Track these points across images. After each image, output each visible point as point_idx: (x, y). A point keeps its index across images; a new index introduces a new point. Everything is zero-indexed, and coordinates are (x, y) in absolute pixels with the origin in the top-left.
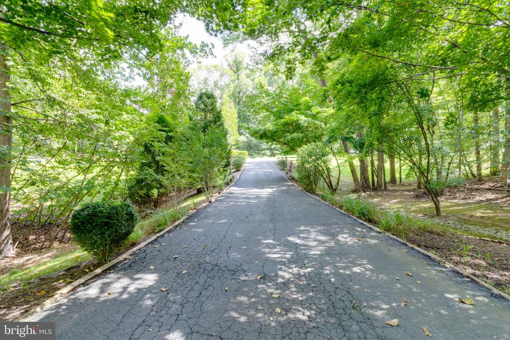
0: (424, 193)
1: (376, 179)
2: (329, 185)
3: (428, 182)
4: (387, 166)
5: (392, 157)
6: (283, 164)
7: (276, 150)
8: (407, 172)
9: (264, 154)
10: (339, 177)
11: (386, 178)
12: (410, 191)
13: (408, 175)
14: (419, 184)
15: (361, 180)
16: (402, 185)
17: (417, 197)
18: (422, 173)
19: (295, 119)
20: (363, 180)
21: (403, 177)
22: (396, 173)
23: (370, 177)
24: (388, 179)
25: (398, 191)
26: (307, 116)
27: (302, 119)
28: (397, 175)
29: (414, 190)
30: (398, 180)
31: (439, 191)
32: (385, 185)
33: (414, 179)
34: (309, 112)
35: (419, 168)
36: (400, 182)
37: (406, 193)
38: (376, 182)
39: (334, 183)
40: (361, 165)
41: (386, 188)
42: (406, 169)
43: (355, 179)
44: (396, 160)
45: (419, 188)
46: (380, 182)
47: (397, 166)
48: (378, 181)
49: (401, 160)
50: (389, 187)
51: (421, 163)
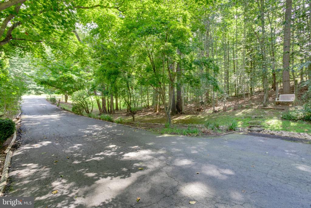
0: (130, 114)
1: (109, 108)
2: (87, 112)
3: (130, 108)
4: (114, 102)
5: (116, 97)
6: (53, 101)
7: (41, 90)
8: (123, 104)
9: (30, 93)
10: (92, 108)
11: (114, 108)
12: (124, 113)
13: (124, 106)
14: (128, 110)
15: (103, 108)
16: (121, 111)
17: (127, 115)
18: (128, 105)
19: (70, 76)
20: (104, 109)
21: (122, 107)
22: (118, 106)
23: (107, 107)
24: (115, 108)
25: (119, 113)
26: (77, 75)
27: (75, 77)
28: (119, 106)
29: (126, 113)
30: (119, 109)
31: (135, 112)
32: (114, 111)
33: (126, 108)
34: (78, 73)
35: (127, 103)
36: (120, 110)
37: (123, 114)
38: (110, 110)
39: (90, 111)
40: (103, 101)
41: (114, 112)
42: (123, 103)
43: (100, 108)
44: (118, 99)
45: (128, 111)
46: (111, 110)
47: (119, 102)
48: (111, 109)
49: (120, 99)
50: (116, 112)
51: (128, 101)
